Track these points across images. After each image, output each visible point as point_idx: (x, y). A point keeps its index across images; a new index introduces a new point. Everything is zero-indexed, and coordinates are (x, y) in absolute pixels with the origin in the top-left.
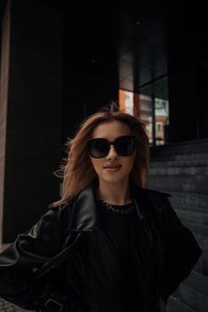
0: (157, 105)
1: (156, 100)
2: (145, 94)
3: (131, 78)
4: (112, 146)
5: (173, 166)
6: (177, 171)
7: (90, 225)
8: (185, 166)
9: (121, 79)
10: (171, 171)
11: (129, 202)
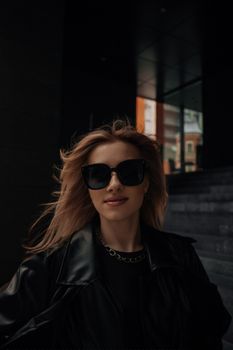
0: (187, 118)
1: (186, 111)
2: (171, 104)
3: (153, 82)
4: (114, 173)
5: (207, 201)
6: (212, 207)
7: (86, 276)
8: (223, 201)
9: (139, 83)
10: (204, 207)
11: (139, 249)
